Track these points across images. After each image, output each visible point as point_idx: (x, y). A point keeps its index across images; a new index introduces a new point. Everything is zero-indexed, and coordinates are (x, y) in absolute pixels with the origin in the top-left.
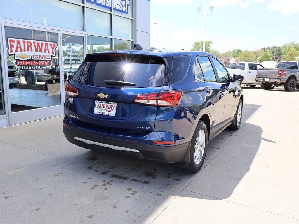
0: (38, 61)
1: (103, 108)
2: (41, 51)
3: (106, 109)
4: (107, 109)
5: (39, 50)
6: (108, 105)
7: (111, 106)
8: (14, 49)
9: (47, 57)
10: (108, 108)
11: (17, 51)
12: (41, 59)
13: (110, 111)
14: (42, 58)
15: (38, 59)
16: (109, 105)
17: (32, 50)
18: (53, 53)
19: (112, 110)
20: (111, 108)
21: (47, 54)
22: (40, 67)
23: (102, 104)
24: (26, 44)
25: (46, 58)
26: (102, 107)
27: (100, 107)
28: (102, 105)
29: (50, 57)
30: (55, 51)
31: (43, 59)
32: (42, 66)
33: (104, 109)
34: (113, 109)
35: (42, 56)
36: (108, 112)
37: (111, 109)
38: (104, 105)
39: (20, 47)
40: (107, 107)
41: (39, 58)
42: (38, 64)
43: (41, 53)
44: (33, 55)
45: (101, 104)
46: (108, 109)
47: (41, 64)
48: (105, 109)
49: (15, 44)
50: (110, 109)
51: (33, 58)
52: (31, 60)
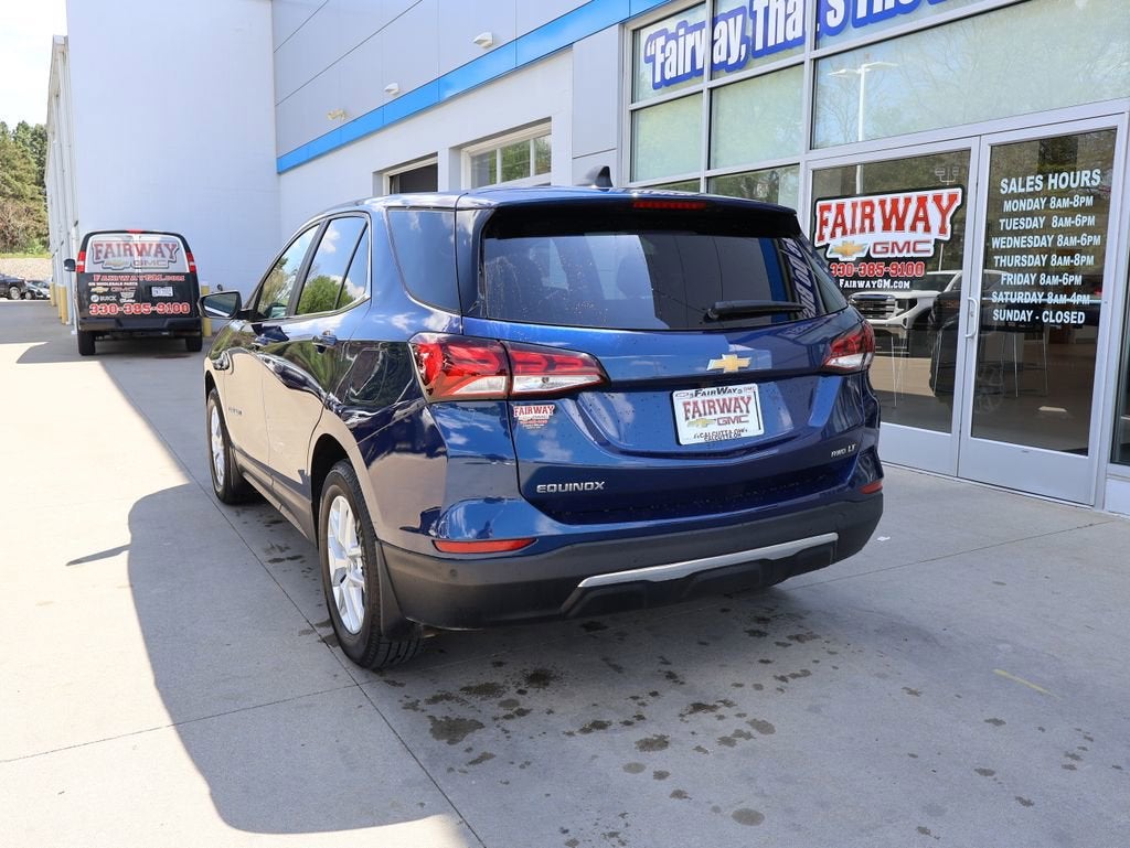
0: (888, 261)
1: (708, 417)
2: (900, 227)
3: (722, 415)
4: (726, 415)
5: (894, 223)
6: (724, 400)
7: (736, 399)
8: (827, 231)
9: (919, 247)
10: (729, 411)
11: (833, 235)
12: (897, 254)
13: (738, 419)
14: (900, 251)
15: (889, 255)
16: (730, 400)
17: (872, 229)
18: (942, 230)
19: (745, 413)
20: (738, 410)
21: (920, 234)
22: (892, 284)
23: (699, 399)
24: (859, 211)
25: (914, 250)
26: (702, 412)
27: (697, 415)
28: (703, 402)
29: (931, 247)
30: (951, 223)
31: (905, 254)
32: (898, 279)
33: (714, 416)
34: (748, 411)
35: (901, 246)
36: (732, 427)
37: (741, 411)
38: (709, 401)
39: (843, 224)
40: (725, 407)
41: (893, 251)
42: (884, 270)
43: (899, 234)
44: (875, 244)
45: (695, 404)
46: (729, 415)
47: (894, 272)
48: (719, 415)
49: (831, 216)
50: (735, 411)
51: (875, 252)
52: (868, 259)
